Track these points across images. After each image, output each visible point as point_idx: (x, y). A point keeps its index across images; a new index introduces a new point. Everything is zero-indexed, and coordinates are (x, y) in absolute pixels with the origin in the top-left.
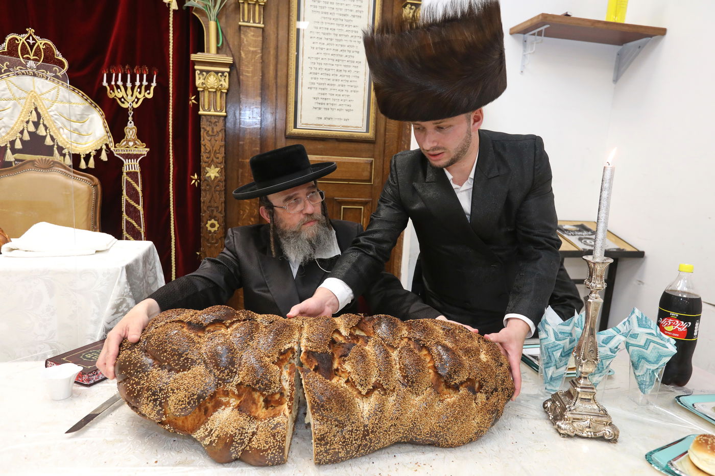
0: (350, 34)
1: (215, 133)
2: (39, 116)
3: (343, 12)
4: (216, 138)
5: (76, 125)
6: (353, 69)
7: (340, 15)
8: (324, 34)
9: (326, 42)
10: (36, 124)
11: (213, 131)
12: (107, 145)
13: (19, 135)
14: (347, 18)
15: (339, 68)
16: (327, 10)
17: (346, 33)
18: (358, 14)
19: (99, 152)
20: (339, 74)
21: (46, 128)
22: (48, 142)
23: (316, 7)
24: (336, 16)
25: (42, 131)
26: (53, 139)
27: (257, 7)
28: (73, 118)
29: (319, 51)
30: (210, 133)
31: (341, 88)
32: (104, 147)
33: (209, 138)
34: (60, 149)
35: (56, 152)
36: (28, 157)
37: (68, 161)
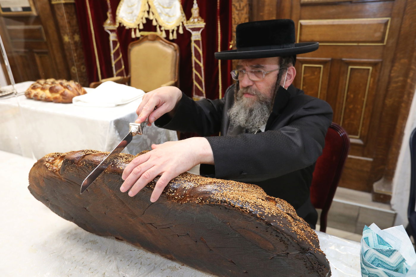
1: (242, 8)
2: (149, 7)
4: (242, 12)
5: (167, 10)
10: (148, 12)
11: (240, 7)
12: (182, 22)
13: (141, 20)
19: (178, 27)
21: (153, 14)
22: (154, 23)
25: (151, 17)
26: (156, 21)
28: (165, 6)
30: (238, 8)
32: (181, 24)
33: (237, 12)
34: (160, 27)
35: (158, 29)
36: (146, 33)
37: (164, 35)
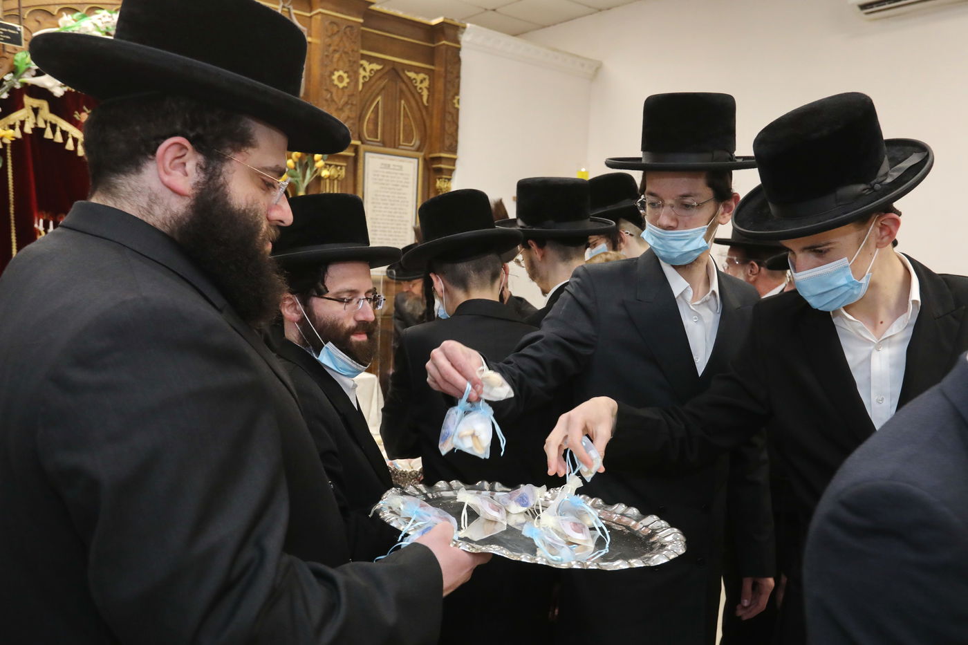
0: (400, 200)
3: (395, 183)
6: (402, 227)
7: (394, 185)
8: (382, 200)
9: (384, 206)
14: (399, 188)
15: (393, 226)
16: (384, 182)
17: (397, 199)
18: (406, 184)
20: (393, 230)
23: (376, 179)
24: (391, 186)
27: (336, 182)
29: (377, 213)
31: (394, 241)
